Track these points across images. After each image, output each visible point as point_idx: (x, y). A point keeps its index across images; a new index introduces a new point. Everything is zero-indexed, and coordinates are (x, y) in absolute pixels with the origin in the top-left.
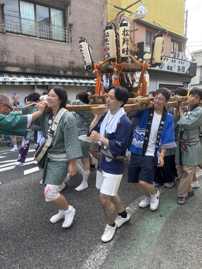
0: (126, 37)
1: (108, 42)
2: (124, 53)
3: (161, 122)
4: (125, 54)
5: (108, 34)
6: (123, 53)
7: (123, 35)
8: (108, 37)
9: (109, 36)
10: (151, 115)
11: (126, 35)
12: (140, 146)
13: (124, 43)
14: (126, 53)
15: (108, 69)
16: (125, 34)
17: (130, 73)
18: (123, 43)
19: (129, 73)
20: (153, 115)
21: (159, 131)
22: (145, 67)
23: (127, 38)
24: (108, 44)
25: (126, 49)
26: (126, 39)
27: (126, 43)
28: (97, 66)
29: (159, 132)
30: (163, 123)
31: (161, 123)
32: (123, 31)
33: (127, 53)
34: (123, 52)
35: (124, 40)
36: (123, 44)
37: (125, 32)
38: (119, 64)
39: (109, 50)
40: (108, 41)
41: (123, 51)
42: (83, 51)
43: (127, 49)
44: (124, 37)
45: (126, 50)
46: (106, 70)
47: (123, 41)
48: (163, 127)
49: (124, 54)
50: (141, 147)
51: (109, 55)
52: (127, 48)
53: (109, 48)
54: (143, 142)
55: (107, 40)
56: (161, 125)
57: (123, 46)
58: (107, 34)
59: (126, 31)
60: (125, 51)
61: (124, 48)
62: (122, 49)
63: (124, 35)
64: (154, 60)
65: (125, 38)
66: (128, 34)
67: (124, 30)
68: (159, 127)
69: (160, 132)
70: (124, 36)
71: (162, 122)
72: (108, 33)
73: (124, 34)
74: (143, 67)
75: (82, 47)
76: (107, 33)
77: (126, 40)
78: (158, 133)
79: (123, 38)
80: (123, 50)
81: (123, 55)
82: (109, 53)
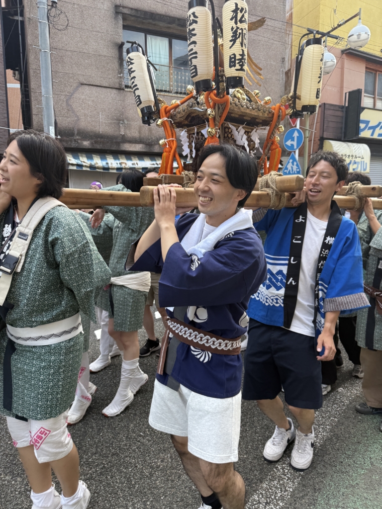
0: (239, 25)
1: (193, 37)
2: (235, 66)
3: (325, 239)
4: (237, 70)
5: (195, 16)
6: (231, 67)
7: (231, 19)
8: (194, 24)
9: (196, 22)
10: (300, 220)
11: (241, 21)
12: (277, 303)
13: (234, 41)
14: (239, 68)
15: (193, 117)
16: (239, 18)
17: (243, 128)
18: (231, 41)
19: (241, 127)
20: (305, 219)
21: (319, 262)
22: (279, 116)
23: (242, 29)
24: (194, 43)
25: (238, 57)
26: (239, 31)
27: (238, 41)
28: (167, 109)
29: (320, 264)
30: (330, 240)
31: (327, 241)
32: (232, 11)
33: (242, 66)
34: (232, 64)
35: (235, 32)
36: (232, 43)
37: (237, 13)
38: (221, 98)
39: (196, 57)
40: (195, 35)
41: (231, 62)
42: (135, 71)
43: (241, 57)
44: (235, 26)
45: (238, 60)
46: (187, 119)
47: (232, 37)
48: (329, 251)
49: (233, 68)
50: (278, 305)
51: (196, 72)
52: (241, 53)
53: (196, 53)
54: (282, 292)
55: (193, 32)
56: (325, 246)
57: (231, 47)
58: (192, 18)
59: (241, 12)
60: (237, 62)
61: (234, 54)
62: (230, 56)
63: (234, 20)
64: (300, 99)
65: (238, 28)
66: (243, 19)
67: (234, 8)
68: (321, 250)
69: (322, 265)
70: (236, 23)
71: (328, 238)
72: (194, 14)
73: (236, 17)
74: (273, 114)
75: (132, 64)
76: (192, 16)
77: (240, 33)
78: (318, 266)
79: (232, 29)
80: (231, 58)
81: (230, 72)
82: (195, 66)
